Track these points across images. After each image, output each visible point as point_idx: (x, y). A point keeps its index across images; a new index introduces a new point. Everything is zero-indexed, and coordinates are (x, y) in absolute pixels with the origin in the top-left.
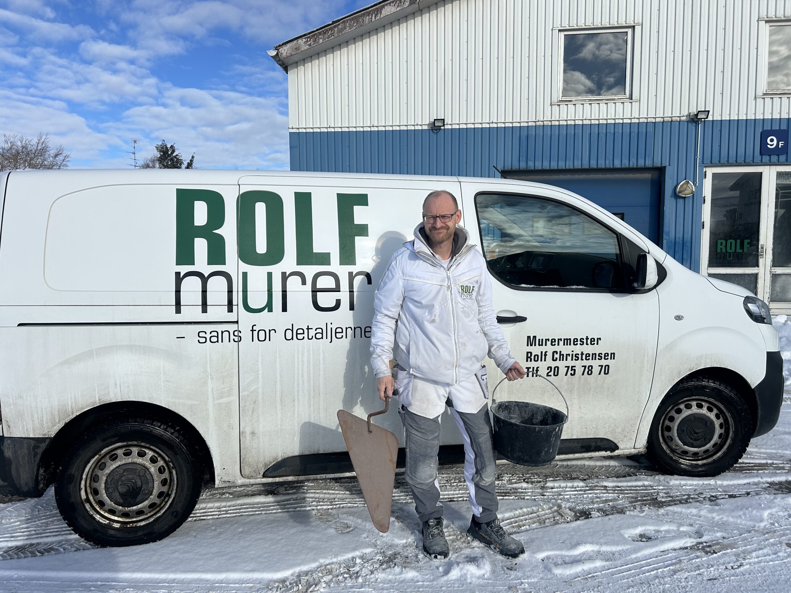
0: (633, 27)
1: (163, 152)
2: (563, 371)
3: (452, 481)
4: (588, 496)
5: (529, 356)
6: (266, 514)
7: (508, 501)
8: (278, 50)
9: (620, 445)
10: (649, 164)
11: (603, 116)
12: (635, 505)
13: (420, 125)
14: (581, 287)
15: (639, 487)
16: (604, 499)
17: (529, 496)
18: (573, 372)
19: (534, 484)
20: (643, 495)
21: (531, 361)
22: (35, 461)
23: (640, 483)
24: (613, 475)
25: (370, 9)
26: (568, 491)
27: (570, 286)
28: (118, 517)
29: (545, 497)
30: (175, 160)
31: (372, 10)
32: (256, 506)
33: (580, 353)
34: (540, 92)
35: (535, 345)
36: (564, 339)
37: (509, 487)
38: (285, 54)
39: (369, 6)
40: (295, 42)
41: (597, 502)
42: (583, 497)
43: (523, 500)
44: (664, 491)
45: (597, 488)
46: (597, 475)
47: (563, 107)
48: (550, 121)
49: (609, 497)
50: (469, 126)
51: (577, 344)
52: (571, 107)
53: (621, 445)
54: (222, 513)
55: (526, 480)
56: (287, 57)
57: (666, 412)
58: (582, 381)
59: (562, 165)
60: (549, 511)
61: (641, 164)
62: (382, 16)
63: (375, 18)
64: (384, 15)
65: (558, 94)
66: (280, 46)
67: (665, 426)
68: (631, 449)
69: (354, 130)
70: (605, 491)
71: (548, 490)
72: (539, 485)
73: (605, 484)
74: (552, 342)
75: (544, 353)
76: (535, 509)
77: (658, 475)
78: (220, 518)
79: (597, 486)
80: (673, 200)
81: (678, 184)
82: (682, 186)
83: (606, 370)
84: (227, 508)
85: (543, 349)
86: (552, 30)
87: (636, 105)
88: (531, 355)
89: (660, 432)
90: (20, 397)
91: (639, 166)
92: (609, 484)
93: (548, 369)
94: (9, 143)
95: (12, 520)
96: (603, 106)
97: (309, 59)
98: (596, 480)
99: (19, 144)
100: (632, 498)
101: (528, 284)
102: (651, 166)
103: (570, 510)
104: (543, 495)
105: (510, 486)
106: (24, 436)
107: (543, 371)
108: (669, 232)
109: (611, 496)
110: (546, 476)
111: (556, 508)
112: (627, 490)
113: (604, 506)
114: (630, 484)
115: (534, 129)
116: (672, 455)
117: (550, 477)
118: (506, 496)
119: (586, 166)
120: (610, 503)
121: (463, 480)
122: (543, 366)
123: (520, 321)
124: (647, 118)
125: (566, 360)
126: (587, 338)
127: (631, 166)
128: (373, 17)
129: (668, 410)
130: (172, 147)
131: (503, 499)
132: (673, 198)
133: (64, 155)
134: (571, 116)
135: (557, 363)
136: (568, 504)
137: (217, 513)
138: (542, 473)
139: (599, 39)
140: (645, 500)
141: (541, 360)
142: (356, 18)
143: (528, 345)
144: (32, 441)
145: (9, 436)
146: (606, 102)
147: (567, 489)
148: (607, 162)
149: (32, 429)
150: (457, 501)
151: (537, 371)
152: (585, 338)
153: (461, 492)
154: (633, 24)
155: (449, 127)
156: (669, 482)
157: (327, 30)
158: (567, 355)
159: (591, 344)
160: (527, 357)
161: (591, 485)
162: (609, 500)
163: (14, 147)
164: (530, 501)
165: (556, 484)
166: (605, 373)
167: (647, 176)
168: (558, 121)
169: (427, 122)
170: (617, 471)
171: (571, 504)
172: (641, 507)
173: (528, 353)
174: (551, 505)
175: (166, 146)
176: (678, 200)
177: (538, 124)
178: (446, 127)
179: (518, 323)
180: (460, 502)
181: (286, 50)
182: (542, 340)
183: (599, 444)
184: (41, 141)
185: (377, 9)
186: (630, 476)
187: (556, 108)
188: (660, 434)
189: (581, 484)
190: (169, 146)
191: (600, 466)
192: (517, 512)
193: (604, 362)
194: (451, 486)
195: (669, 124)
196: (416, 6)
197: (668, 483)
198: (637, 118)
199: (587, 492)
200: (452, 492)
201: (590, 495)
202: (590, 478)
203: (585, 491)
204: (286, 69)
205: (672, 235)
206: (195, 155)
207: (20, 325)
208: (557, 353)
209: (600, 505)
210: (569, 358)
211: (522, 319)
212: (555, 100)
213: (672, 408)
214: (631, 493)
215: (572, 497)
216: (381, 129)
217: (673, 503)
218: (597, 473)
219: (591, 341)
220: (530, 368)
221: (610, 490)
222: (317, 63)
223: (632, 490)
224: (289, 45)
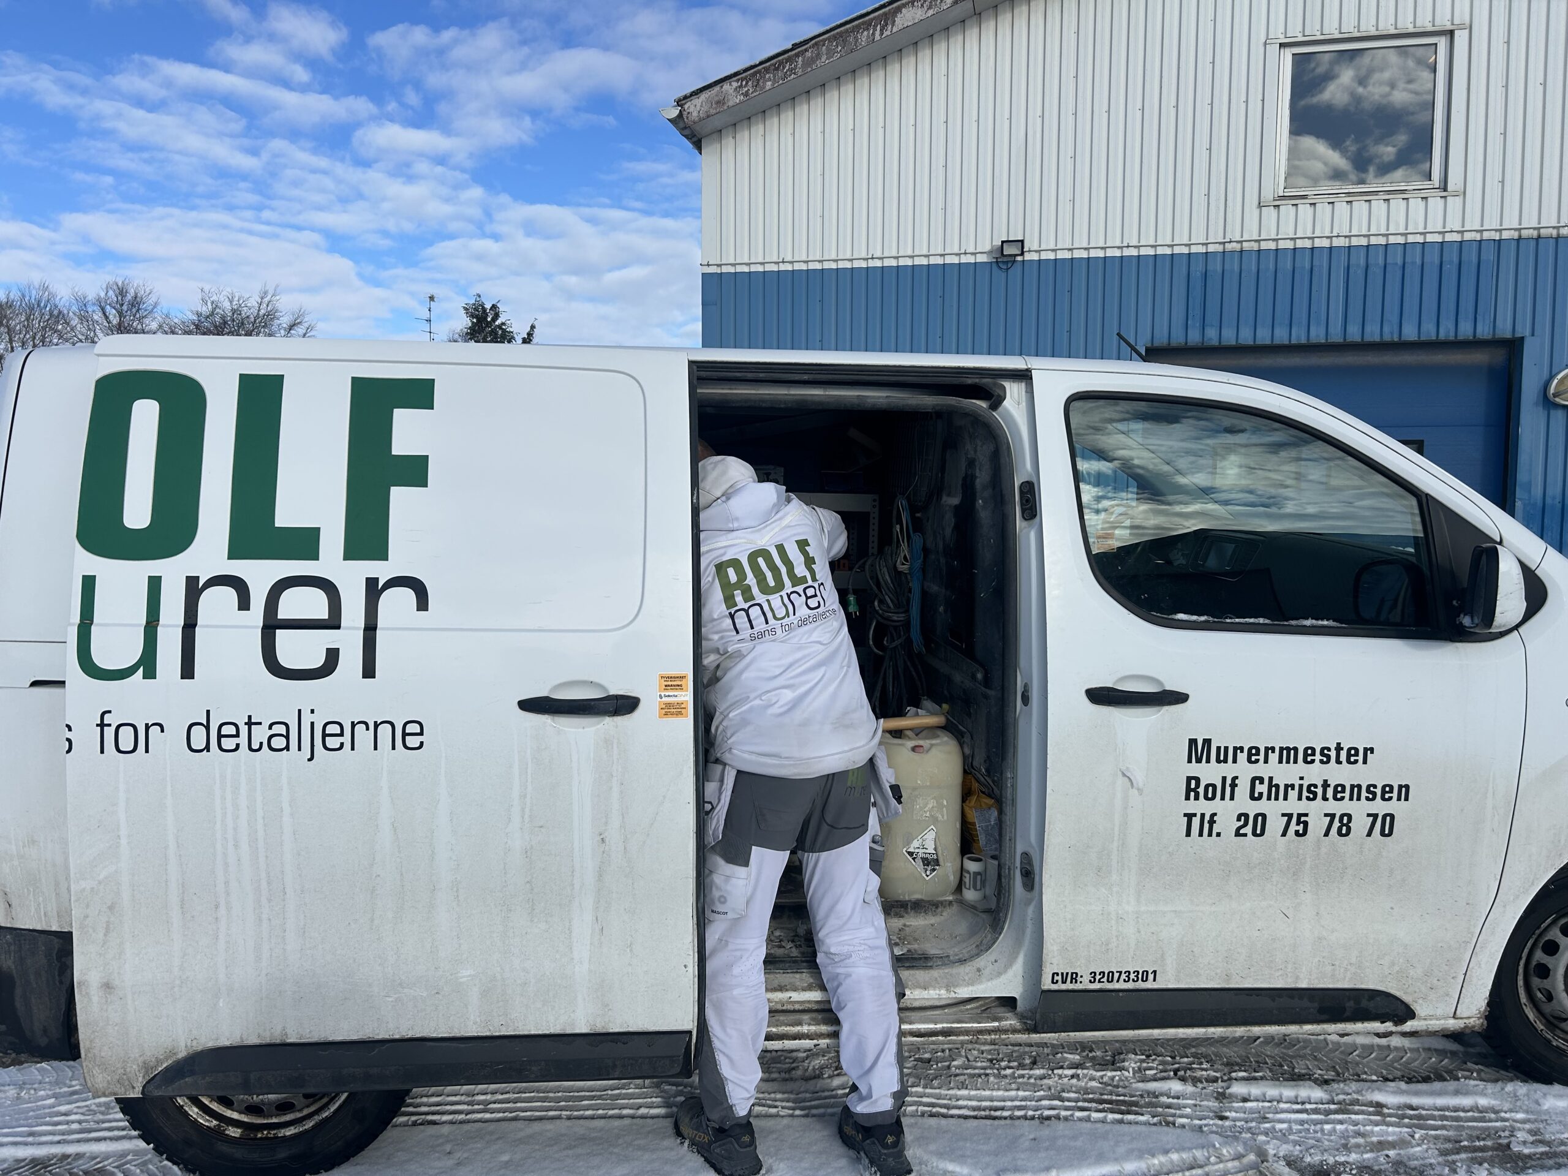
0: (1451, 33)
1: (477, 317)
2: (1275, 824)
3: (1003, 1064)
4: (1334, 1130)
5: (1193, 786)
6: (569, 1118)
7: (1133, 1128)
8: (682, 106)
9: (1416, 1008)
10: (1484, 331)
11: (1378, 228)
12: (1454, 1162)
13: (972, 254)
14: (1325, 623)
15: (1464, 1110)
16: (1375, 1139)
17: (1186, 1116)
18: (1301, 828)
19: (1200, 1085)
20: (1475, 1133)
21: (1197, 798)
22: (61, 982)
23: (1466, 1101)
24: (1399, 1074)
25: (872, 16)
26: (1283, 1111)
27: (1297, 619)
28: (240, 1112)
29: (1227, 1123)
30: (500, 332)
31: (874, 18)
32: (551, 1095)
33: (1320, 783)
34: (1235, 180)
35: (1208, 761)
36: (1281, 749)
37: (1137, 1090)
38: (695, 114)
39: (870, 9)
40: (717, 88)
41: (1358, 1146)
42: (1322, 1130)
43: (1170, 1130)
44: (1527, 1126)
45: (1357, 1108)
46: (1358, 1070)
47: (1287, 210)
48: (1256, 241)
49: (1388, 1134)
50: (1077, 254)
51: (1313, 761)
52: (1305, 210)
53: (1419, 1009)
54: (476, 1107)
55: (1181, 1073)
56: (700, 120)
57: (1538, 932)
58: (1324, 850)
59: (1281, 336)
60: (1236, 1163)
61: (1466, 330)
62: (895, 30)
63: (882, 34)
64: (901, 27)
65: (1276, 180)
66: (685, 97)
67: (1534, 963)
68: (1445, 1018)
69: (833, 266)
70: (1378, 1118)
71: (1235, 1105)
72: (1211, 1088)
73: (1379, 1097)
74: (1250, 755)
75: (1229, 782)
76: (1199, 1154)
77: (1512, 1080)
78: (469, 1121)
79: (1356, 1102)
80: (1541, 413)
81: (1552, 377)
82: (1561, 381)
83: (1386, 825)
84: (489, 1097)
85: (1229, 770)
86: (1265, 44)
87: (1454, 203)
88: (1198, 785)
89: (1520, 978)
90: (33, 842)
91: (1460, 337)
92: (1389, 1097)
93: (1239, 819)
94: (209, 304)
95: (42, 1093)
96: (1379, 206)
97: (746, 123)
98: (1354, 1086)
99: (227, 305)
100: (1447, 1140)
101: (1192, 614)
102: (1490, 337)
103: (1289, 1164)
104: (1222, 1118)
105: (1141, 1085)
106: (39, 928)
107: (1227, 823)
108: (1530, 483)
109: (1394, 1133)
110: (1231, 1065)
111: (1252, 1157)
112: (1433, 1118)
113: (1376, 1159)
114: (1440, 1101)
115: (1219, 258)
116: (1549, 1036)
117: (1241, 1066)
118: (1129, 1113)
119: (1336, 337)
120: (1392, 1153)
121: (1028, 1061)
122: (1226, 812)
123: (1170, 703)
124: (1481, 231)
125: (1285, 798)
126: (1339, 748)
127: (1442, 336)
128: (878, 33)
129: (1543, 926)
130: (494, 307)
131: (1121, 1122)
132: (1541, 409)
133: (306, 325)
134: (1304, 230)
135: (1263, 806)
136: (1285, 1146)
137: (465, 1107)
138: (1221, 1057)
139: (1366, 60)
140: (1482, 1149)
141: (1223, 798)
142: (840, 34)
143: (1190, 761)
144: (56, 940)
145: (9, 925)
146: (1387, 197)
147: (1283, 1106)
148: (1386, 329)
149: (55, 913)
150: (1011, 1118)
151: (1212, 822)
152: (1333, 746)
153: (1021, 1093)
154: (1449, 27)
155: (1035, 257)
156: (1541, 1101)
157: (781, 63)
158: (1287, 786)
159: (1349, 762)
160: (1189, 790)
161: (1341, 1097)
162: (1389, 1143)
163: (218, 310)
164: (1187, 1134)
165: (1255, 1090)
166: (1383, 834)
167: (1480, 358)
168: (1274, 240)
169: (988, 248)
170: (1408, 1063)
171: (1290, 1147)
172: (1469, 1167)
173: (1189, 779)
174: (1240, 1149)
175: (482, 306)
176: (1552, 412)
177: (1229, 247)
178: (1028, 257)
179: (1166, 708)
180: (1017, 1122)
181: (699, 105)
182: (1226, 748)
183: (1364, 1003)
184: (266, 300)
185: (885, 14)
186: (1441, 1078)
187: (1270, 213)
188: (1521, 983)
189: (1317, 1093)
190: (488, 306)
191: (1364, 1046)
192: (1156, 1161)
193: (1380, 807)
194: (999, 1076)
195: (1533, 243)
196: (967, 6)
197: (1537, 1103)
198: (1458, 232)
199: (1332, 1117)
200: (1000, 1093)
201: (1339, 1127)
202: (1339, 1078)
203: (1328, 1113)
204: (698, 145)
205: (1537, 491)
206: (536, 323)
207: (35, 684)
208: (1262, 782)
209: (1366, 1156)
210: (1293, 794)
211: (1177, 698)
212: (1268, 195)
213: (1554, 922)
214: (1443, 1127)
215: (1295, 1127)
216: (888, 263)
217: (1551, 1162)
218: (1357, 1064)
219: (1349, 755)
220: (1195, 815)
221: (1390, 1115)
222: (761, 131)
223: (1445, 1118)
224: (704, 96)
